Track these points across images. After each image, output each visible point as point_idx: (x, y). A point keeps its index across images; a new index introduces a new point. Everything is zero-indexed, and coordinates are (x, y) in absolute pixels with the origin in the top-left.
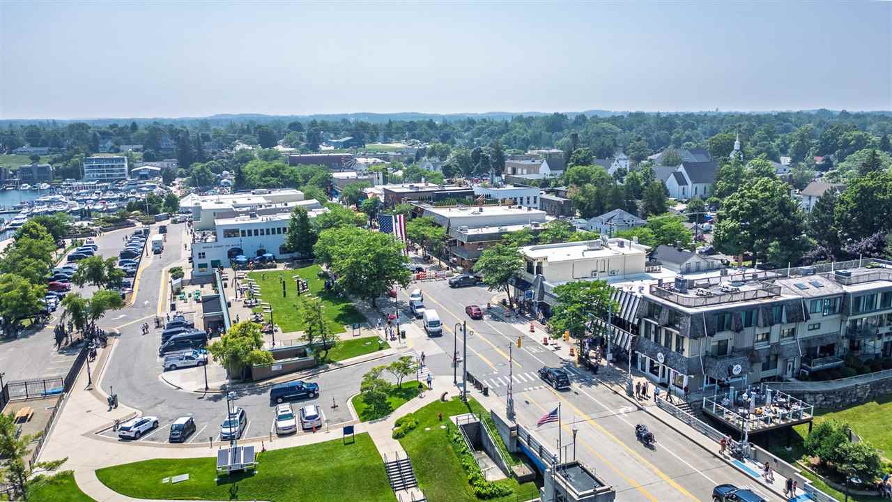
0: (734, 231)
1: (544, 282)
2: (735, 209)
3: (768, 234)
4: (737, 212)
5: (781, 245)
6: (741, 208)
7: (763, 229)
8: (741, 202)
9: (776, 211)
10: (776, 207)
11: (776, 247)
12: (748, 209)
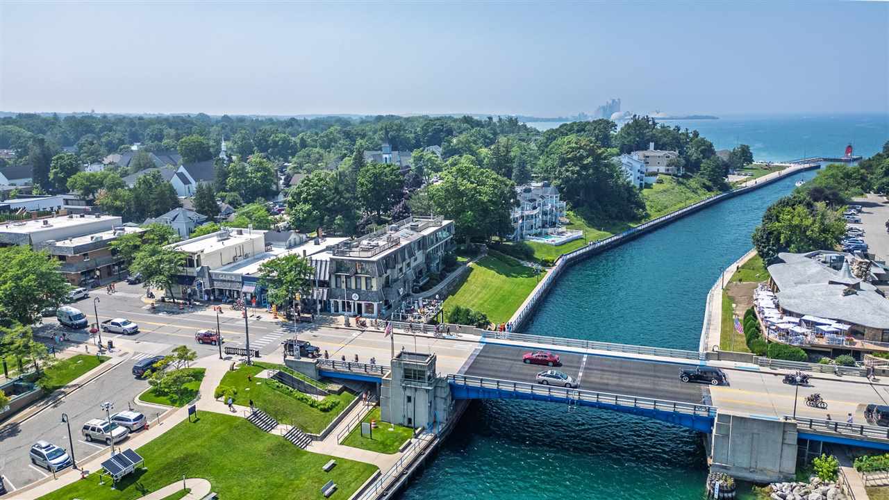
0: (309, 212)
1: (210, 271)
2: (304, 195)
3: (333, 212)
4: (306, 198)
5: (343, 217)
6: (309, 194)
7: (327, 208)
8: (307, 190)
9: (333, 194)
10: (333, 191)
11: (340, 219)
12: (314, 194)
